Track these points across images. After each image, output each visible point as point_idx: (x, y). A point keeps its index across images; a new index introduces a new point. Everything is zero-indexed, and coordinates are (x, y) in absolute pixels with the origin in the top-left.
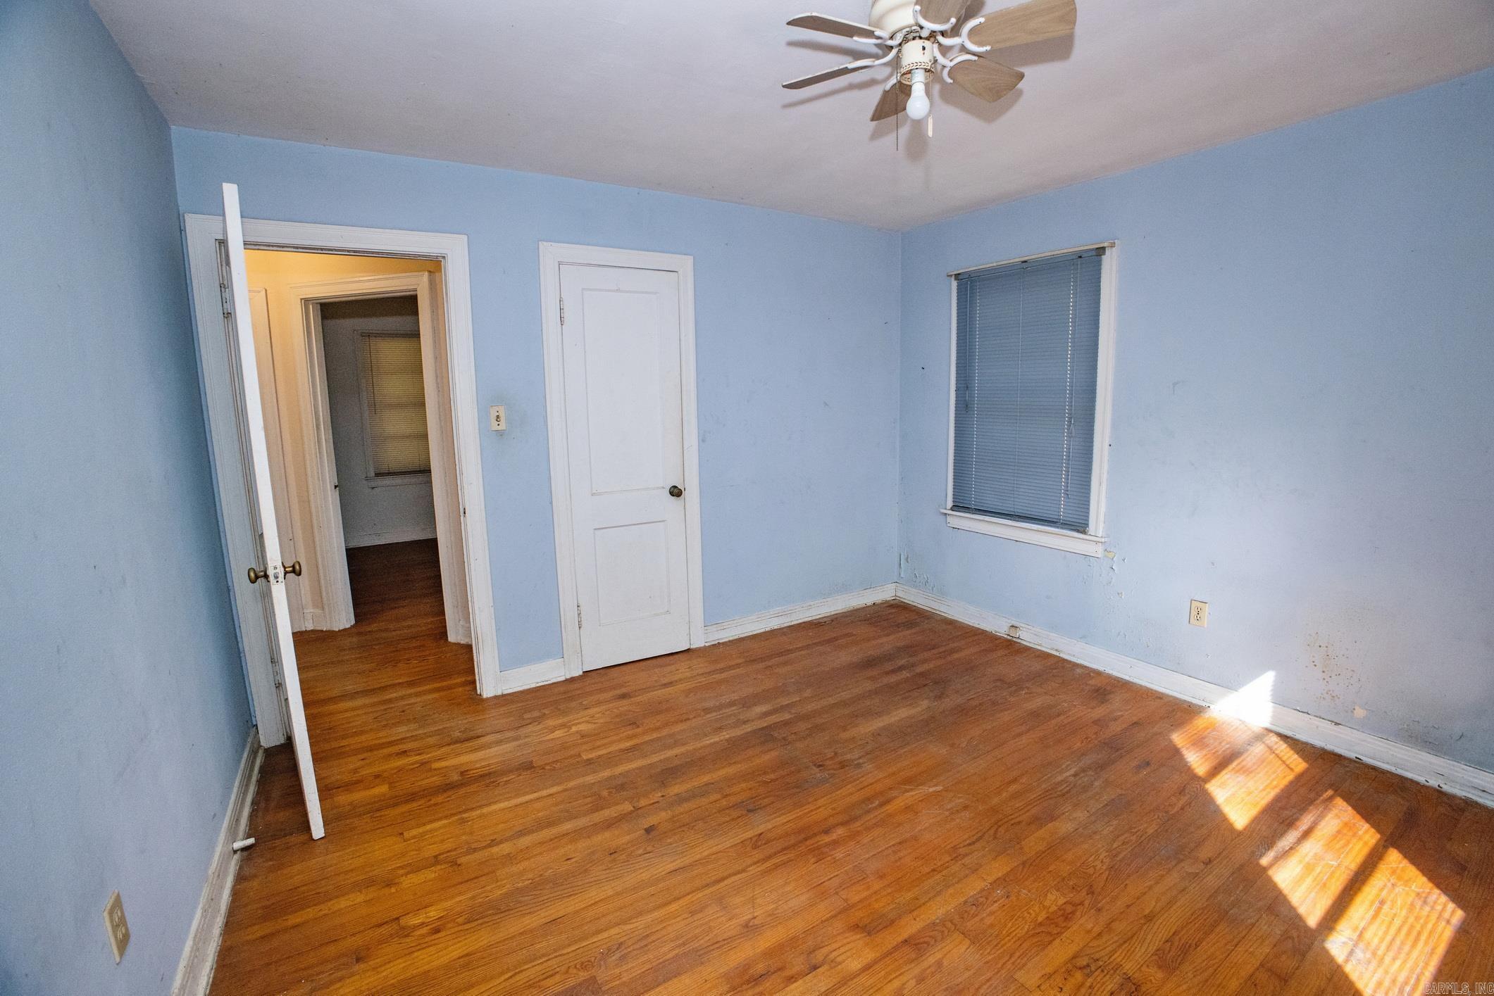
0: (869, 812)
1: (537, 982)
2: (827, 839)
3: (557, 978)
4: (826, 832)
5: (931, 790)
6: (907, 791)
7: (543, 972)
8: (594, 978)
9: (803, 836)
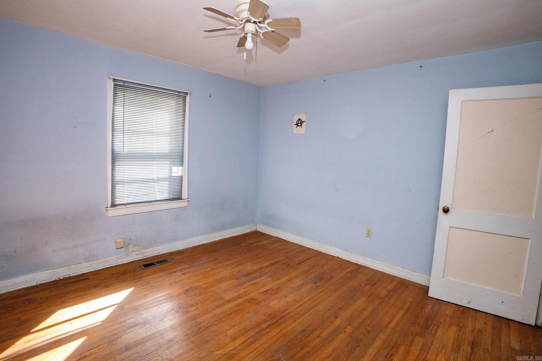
0: (253, 336)
2: (269, 323)
4: (270, 325)
5: (220, 352)
6: (233, 350)
9: (278, 322)
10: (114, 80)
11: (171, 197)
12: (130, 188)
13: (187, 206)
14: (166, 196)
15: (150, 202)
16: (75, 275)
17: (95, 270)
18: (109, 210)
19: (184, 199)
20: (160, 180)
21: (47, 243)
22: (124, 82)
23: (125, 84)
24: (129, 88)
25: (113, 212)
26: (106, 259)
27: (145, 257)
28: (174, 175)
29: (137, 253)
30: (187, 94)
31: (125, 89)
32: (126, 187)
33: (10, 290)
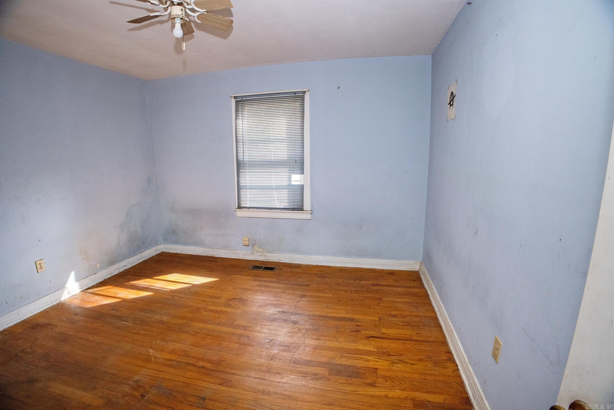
1: (348, 384)
3: (340, 381)
7: (344, 386)
8: (329, 374)
10: (235, 98)
11: (291, 206)
12: (252, 194)
13: (310, 219)
14: (285, 205)
15: (270, 209)
16: (216, 256)
17: (228, 257)
18: (237, 211)
19: (306, 211)
20: (278, 188)
21: (201, 228)
22: (242, 97)
23: (243, 99)
24: (247, 101)
25: (240, 213)
26: (236, 251)
27: (267, 260)
28: (293, 183)
29: (261, 254)
30: (304, 92)
31: (243, 103)
32: (248, 192)
33: (186, 253)
